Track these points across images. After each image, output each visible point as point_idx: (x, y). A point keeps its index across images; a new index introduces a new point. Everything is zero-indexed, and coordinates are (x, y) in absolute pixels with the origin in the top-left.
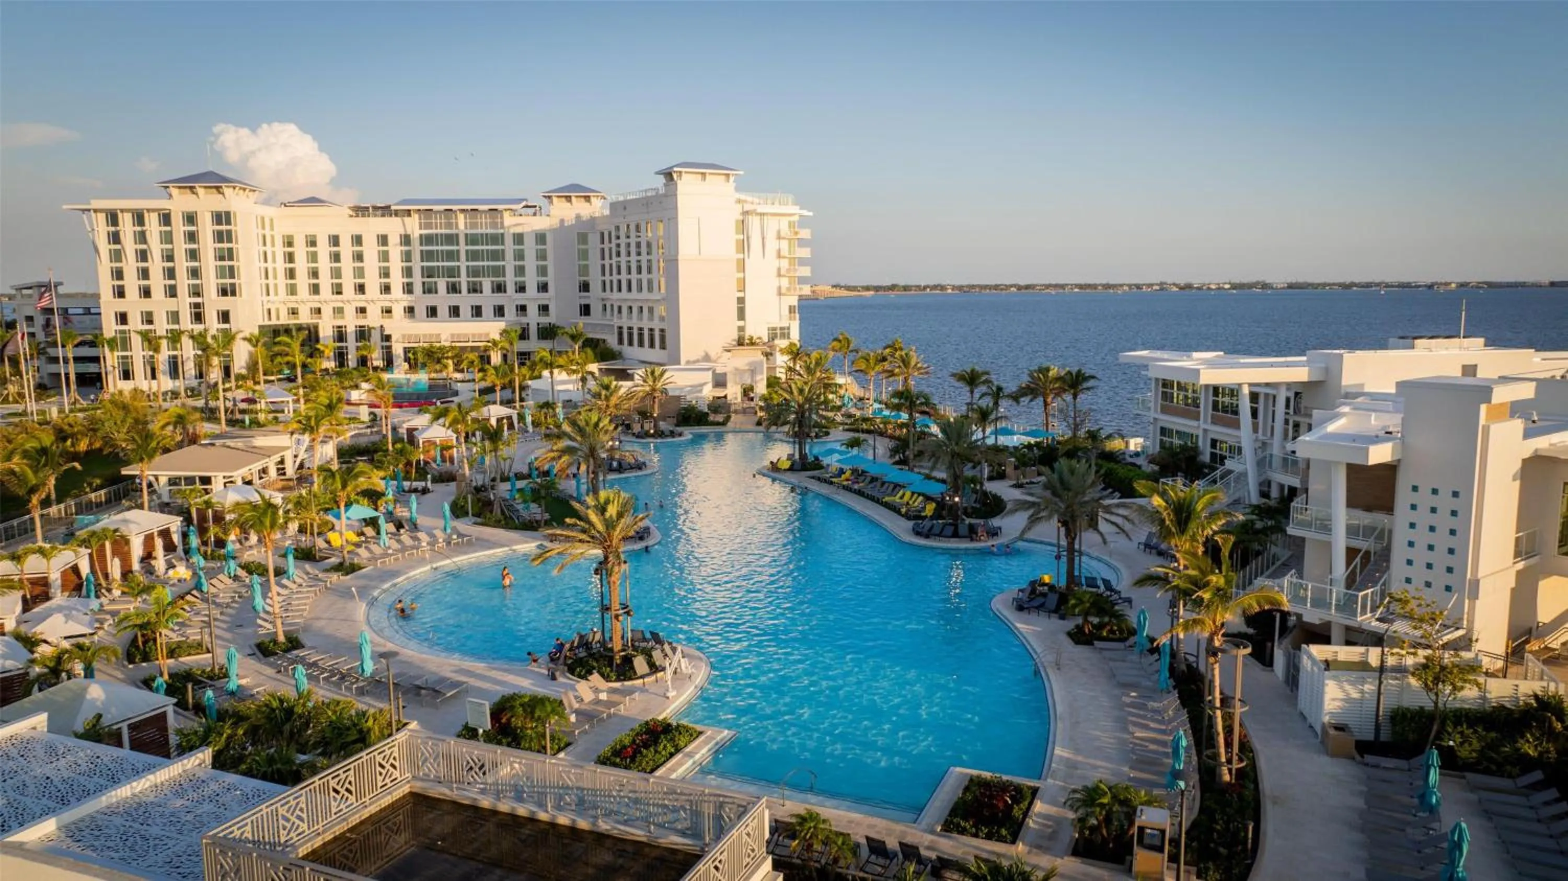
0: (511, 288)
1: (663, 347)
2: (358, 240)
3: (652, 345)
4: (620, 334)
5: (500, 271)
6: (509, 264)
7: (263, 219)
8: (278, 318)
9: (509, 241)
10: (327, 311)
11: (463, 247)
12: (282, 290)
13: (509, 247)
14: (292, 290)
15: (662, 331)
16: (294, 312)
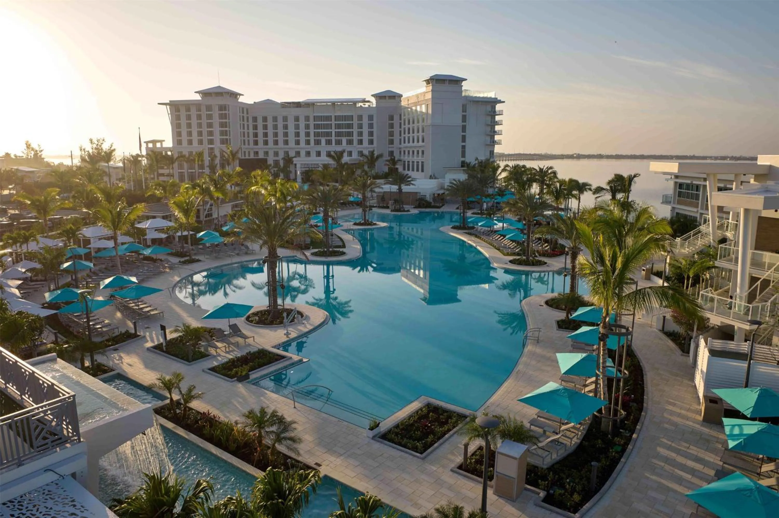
0: (355, 142)
1: (423, 171)
2: (285, 119)
3: (418, 170)
4: (404, 165)
5: (350, 134)
6: (355, 131)
7: (243, 109)
8: (249, 156)
9: (355, 119)
10: (271, 154)
11: (333, 122)
12: (252, 143)
13: (355, 122)
14: (256, 143)
15: (422, 162)
16: (256, 153)
